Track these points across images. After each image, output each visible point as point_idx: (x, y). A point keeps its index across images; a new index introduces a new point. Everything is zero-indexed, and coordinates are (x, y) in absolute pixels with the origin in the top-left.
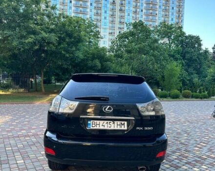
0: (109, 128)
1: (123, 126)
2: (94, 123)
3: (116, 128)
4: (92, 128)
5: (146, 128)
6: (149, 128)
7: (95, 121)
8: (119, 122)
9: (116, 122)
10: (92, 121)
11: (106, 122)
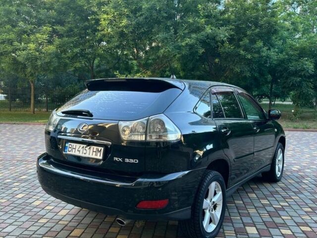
0: (83, 155)
1: (99, 154)
2: (70, 146)
3: (90, 156)
4: (68, 153)
5: (127, 160)
6: (132, 161)
7: (72, 144)
8: (95, 148)
9: (92, 147)
10: (69, 143)
11: (82, 146)
